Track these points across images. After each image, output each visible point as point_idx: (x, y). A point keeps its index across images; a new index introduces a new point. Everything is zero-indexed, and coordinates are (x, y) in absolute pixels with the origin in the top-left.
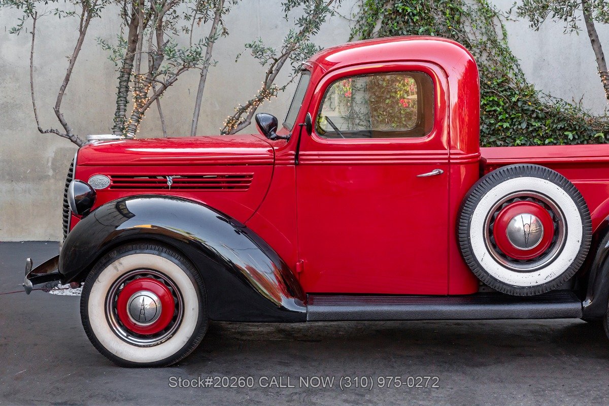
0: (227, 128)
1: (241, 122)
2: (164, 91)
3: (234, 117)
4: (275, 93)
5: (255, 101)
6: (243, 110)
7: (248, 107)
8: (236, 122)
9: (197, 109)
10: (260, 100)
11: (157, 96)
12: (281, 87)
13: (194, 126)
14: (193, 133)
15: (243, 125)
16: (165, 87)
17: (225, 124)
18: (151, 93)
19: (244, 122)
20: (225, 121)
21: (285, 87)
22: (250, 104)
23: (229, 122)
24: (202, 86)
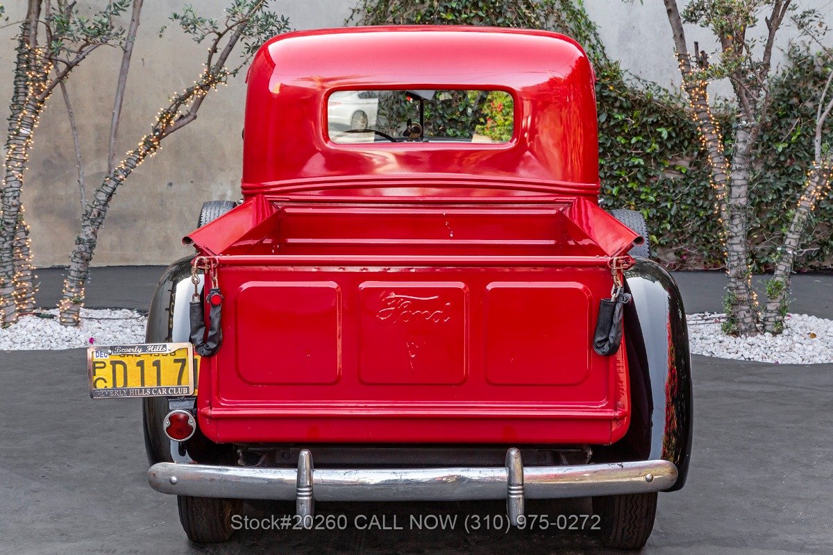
0: (161, 124)
1: (182, 117)
2: (69, 73)
3: (169, 109)
4: (223, 79)
5: (196, 89)
6: (181, 100)
7: (187, 96)
8: (172, 116)
9: (119, 97)
10: (205, 87)
11: (61, 79)
12: (232, 71)
13: (115, 121)
14: (113, 130)
15: (185, 120)
16: (70, 67)
17: (158, 119)
18: (52, 74)
19: (187, 116)
20: (158, 115)
21: (236, 71)
22: (190, 93)
23: (162, 118)
24: (125, 66)
